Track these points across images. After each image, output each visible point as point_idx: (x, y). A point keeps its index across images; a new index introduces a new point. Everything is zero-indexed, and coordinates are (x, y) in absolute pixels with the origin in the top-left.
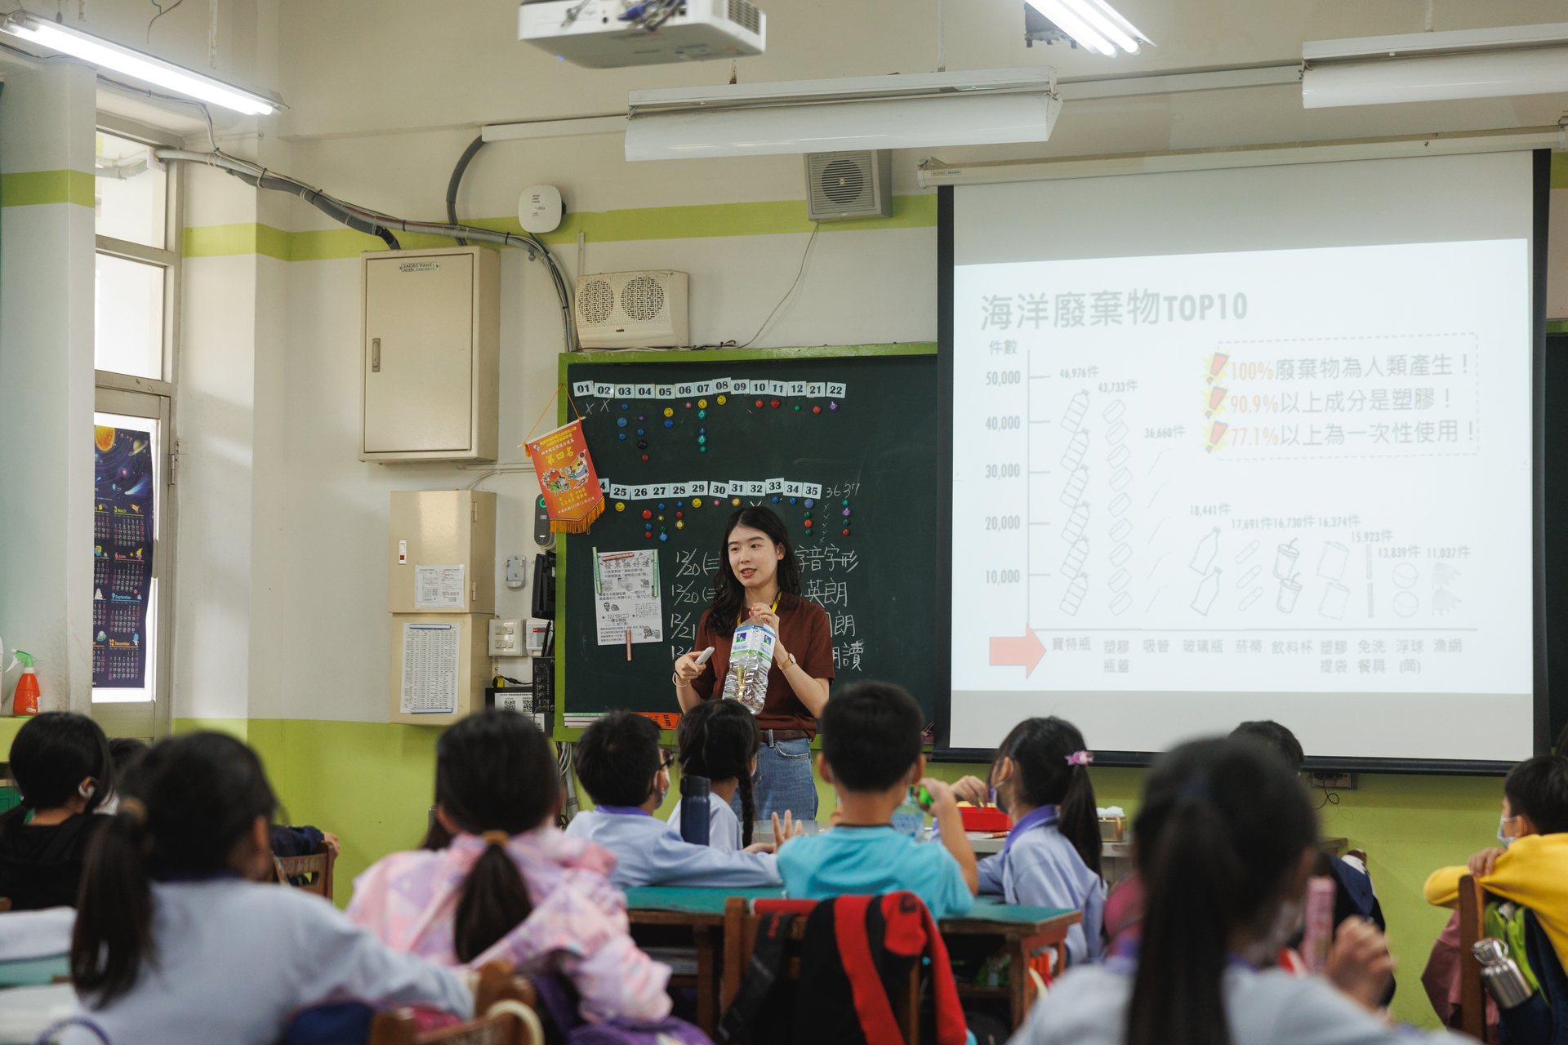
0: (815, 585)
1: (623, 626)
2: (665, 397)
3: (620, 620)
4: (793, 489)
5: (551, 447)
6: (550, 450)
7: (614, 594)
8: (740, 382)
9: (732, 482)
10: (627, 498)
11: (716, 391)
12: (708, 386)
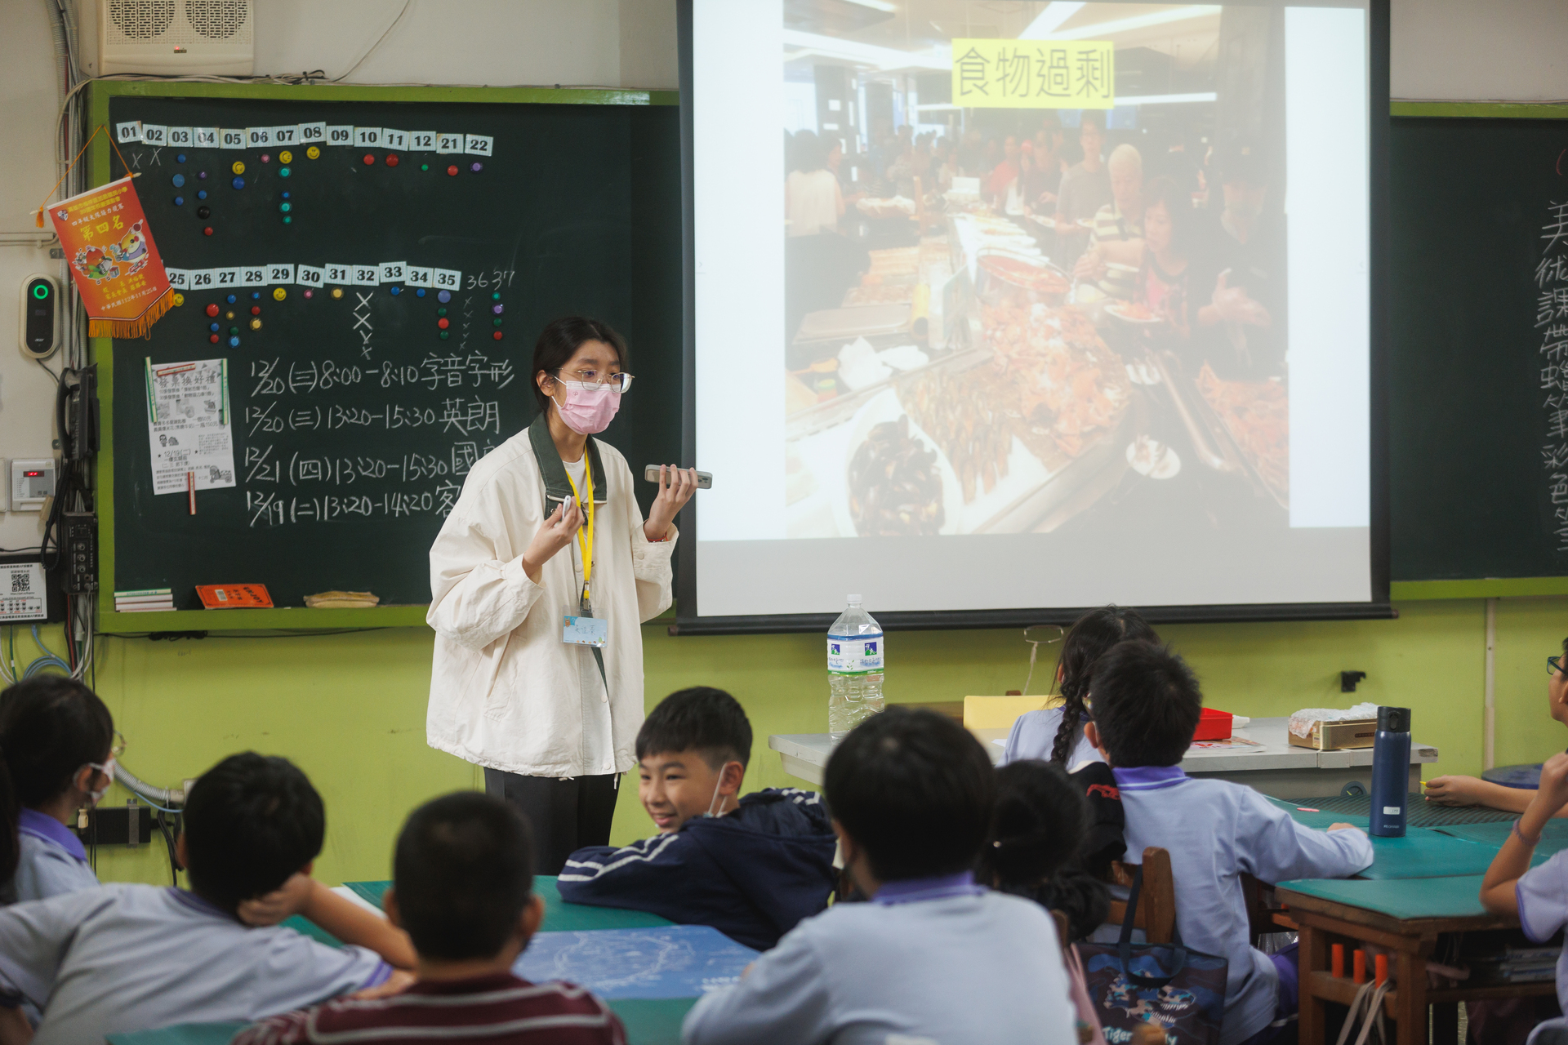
0: (453, 406)
1: (183, 466)
2: (232, 146)
3: (180, 458)
4: (419, 276)
5: (87, 214)
6: (86, 219)
7: (171, 422)
8: (340, 128)
9: (329, 266)
10: (185, 287)
11: (304, 140)
12: (291, 132)
